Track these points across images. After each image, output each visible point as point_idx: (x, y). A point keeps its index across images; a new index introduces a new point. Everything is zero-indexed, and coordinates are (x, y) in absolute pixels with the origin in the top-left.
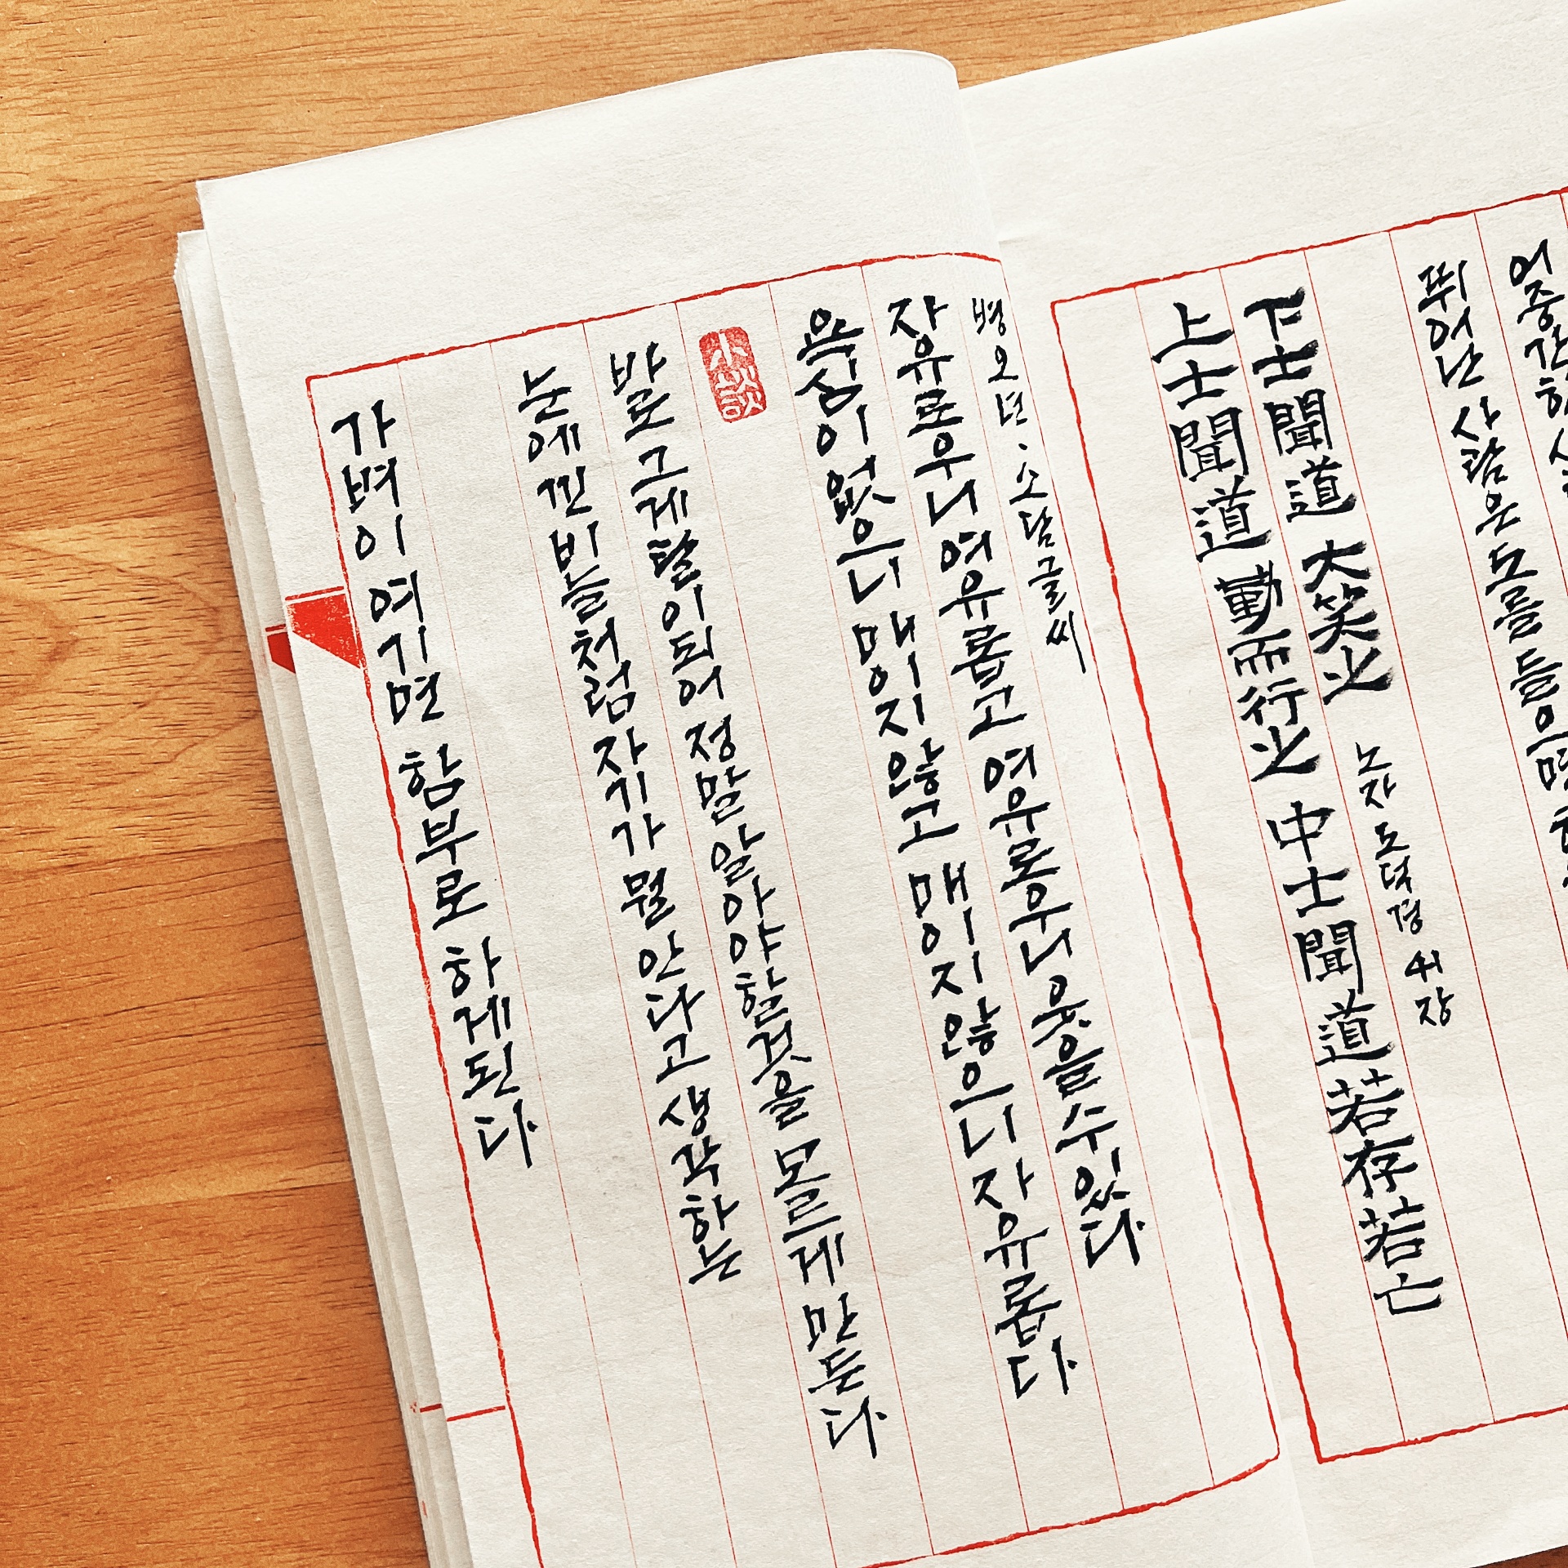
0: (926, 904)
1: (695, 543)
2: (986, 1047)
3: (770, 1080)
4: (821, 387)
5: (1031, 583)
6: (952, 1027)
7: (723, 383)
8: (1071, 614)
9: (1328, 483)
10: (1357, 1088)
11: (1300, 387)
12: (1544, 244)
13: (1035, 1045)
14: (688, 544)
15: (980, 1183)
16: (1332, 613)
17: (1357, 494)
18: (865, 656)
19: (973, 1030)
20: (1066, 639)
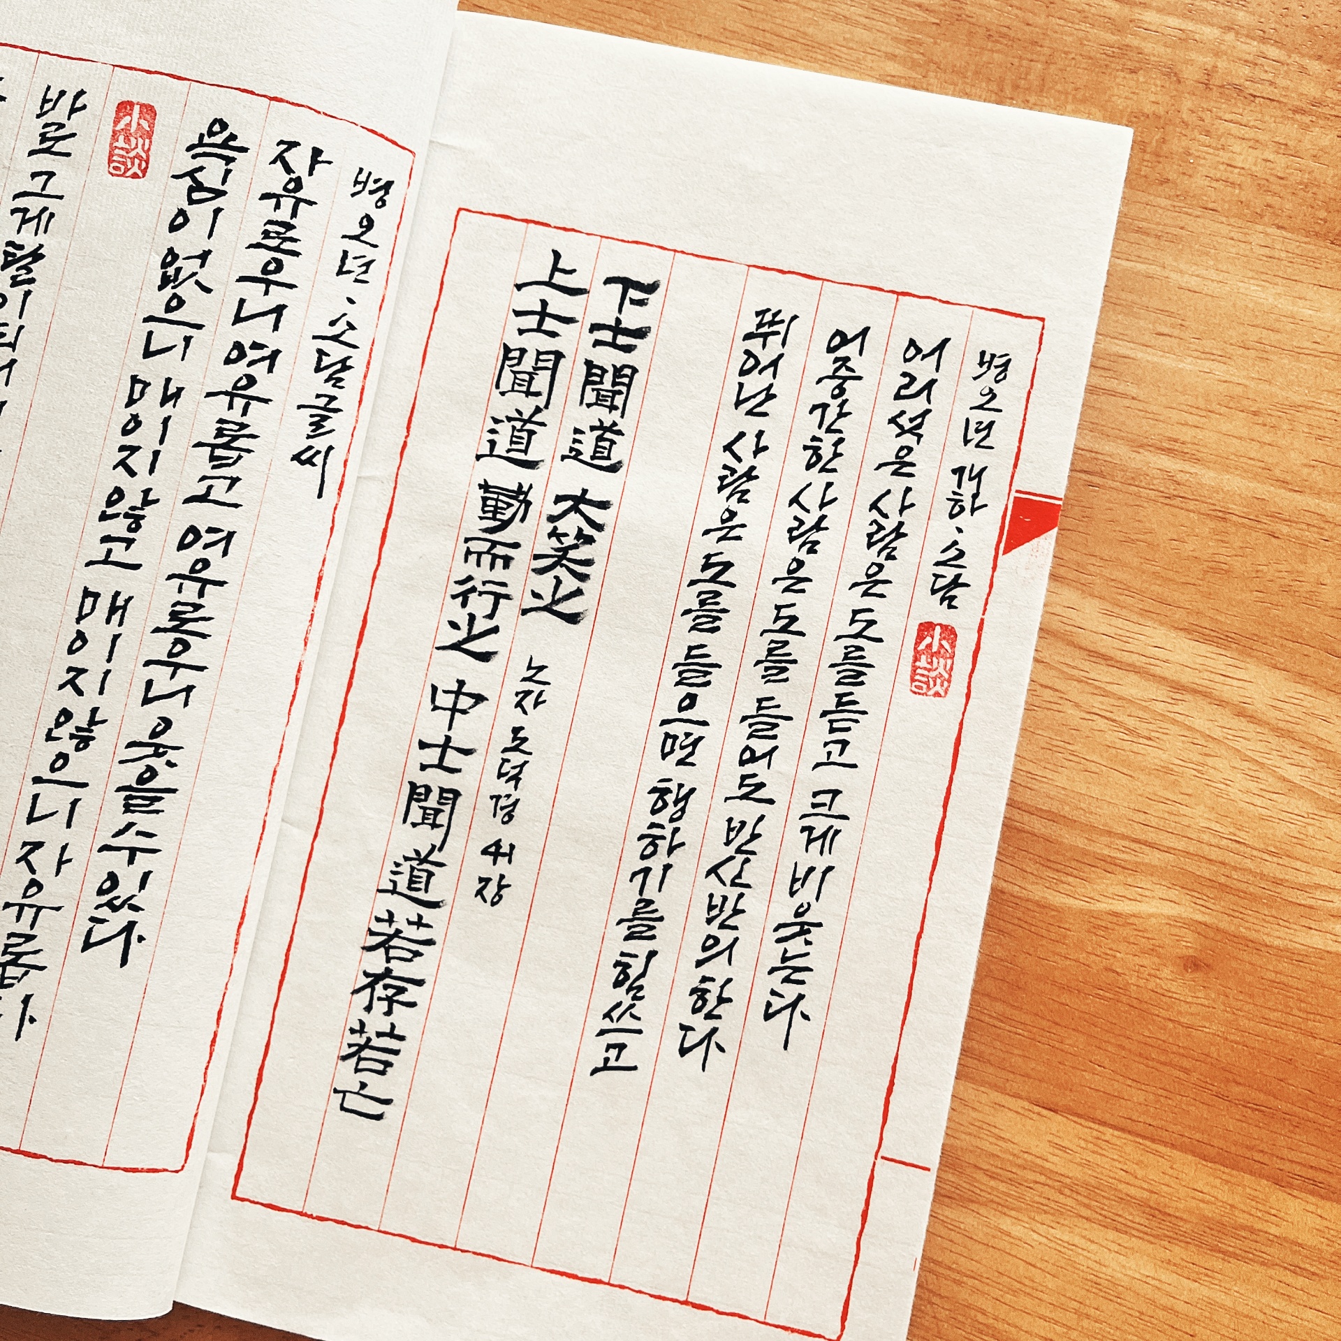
0: (87, 615)
1: (42, 256)
2: (81, 746)
4: (194, 179)
5: (301, 407)
6: (62, 719)
7: (121, 143)
8: (330, 448)
9: (607, 444)
10: (400, 923)
11: (621, 358)
12: (866, 330)
13: (121, 762)
14: (37, 256)
15: (28, 847)
16: (559, 546)
17: (626, 463)
18: (131, 402)
19: (78, 729)
20: (314, 465)
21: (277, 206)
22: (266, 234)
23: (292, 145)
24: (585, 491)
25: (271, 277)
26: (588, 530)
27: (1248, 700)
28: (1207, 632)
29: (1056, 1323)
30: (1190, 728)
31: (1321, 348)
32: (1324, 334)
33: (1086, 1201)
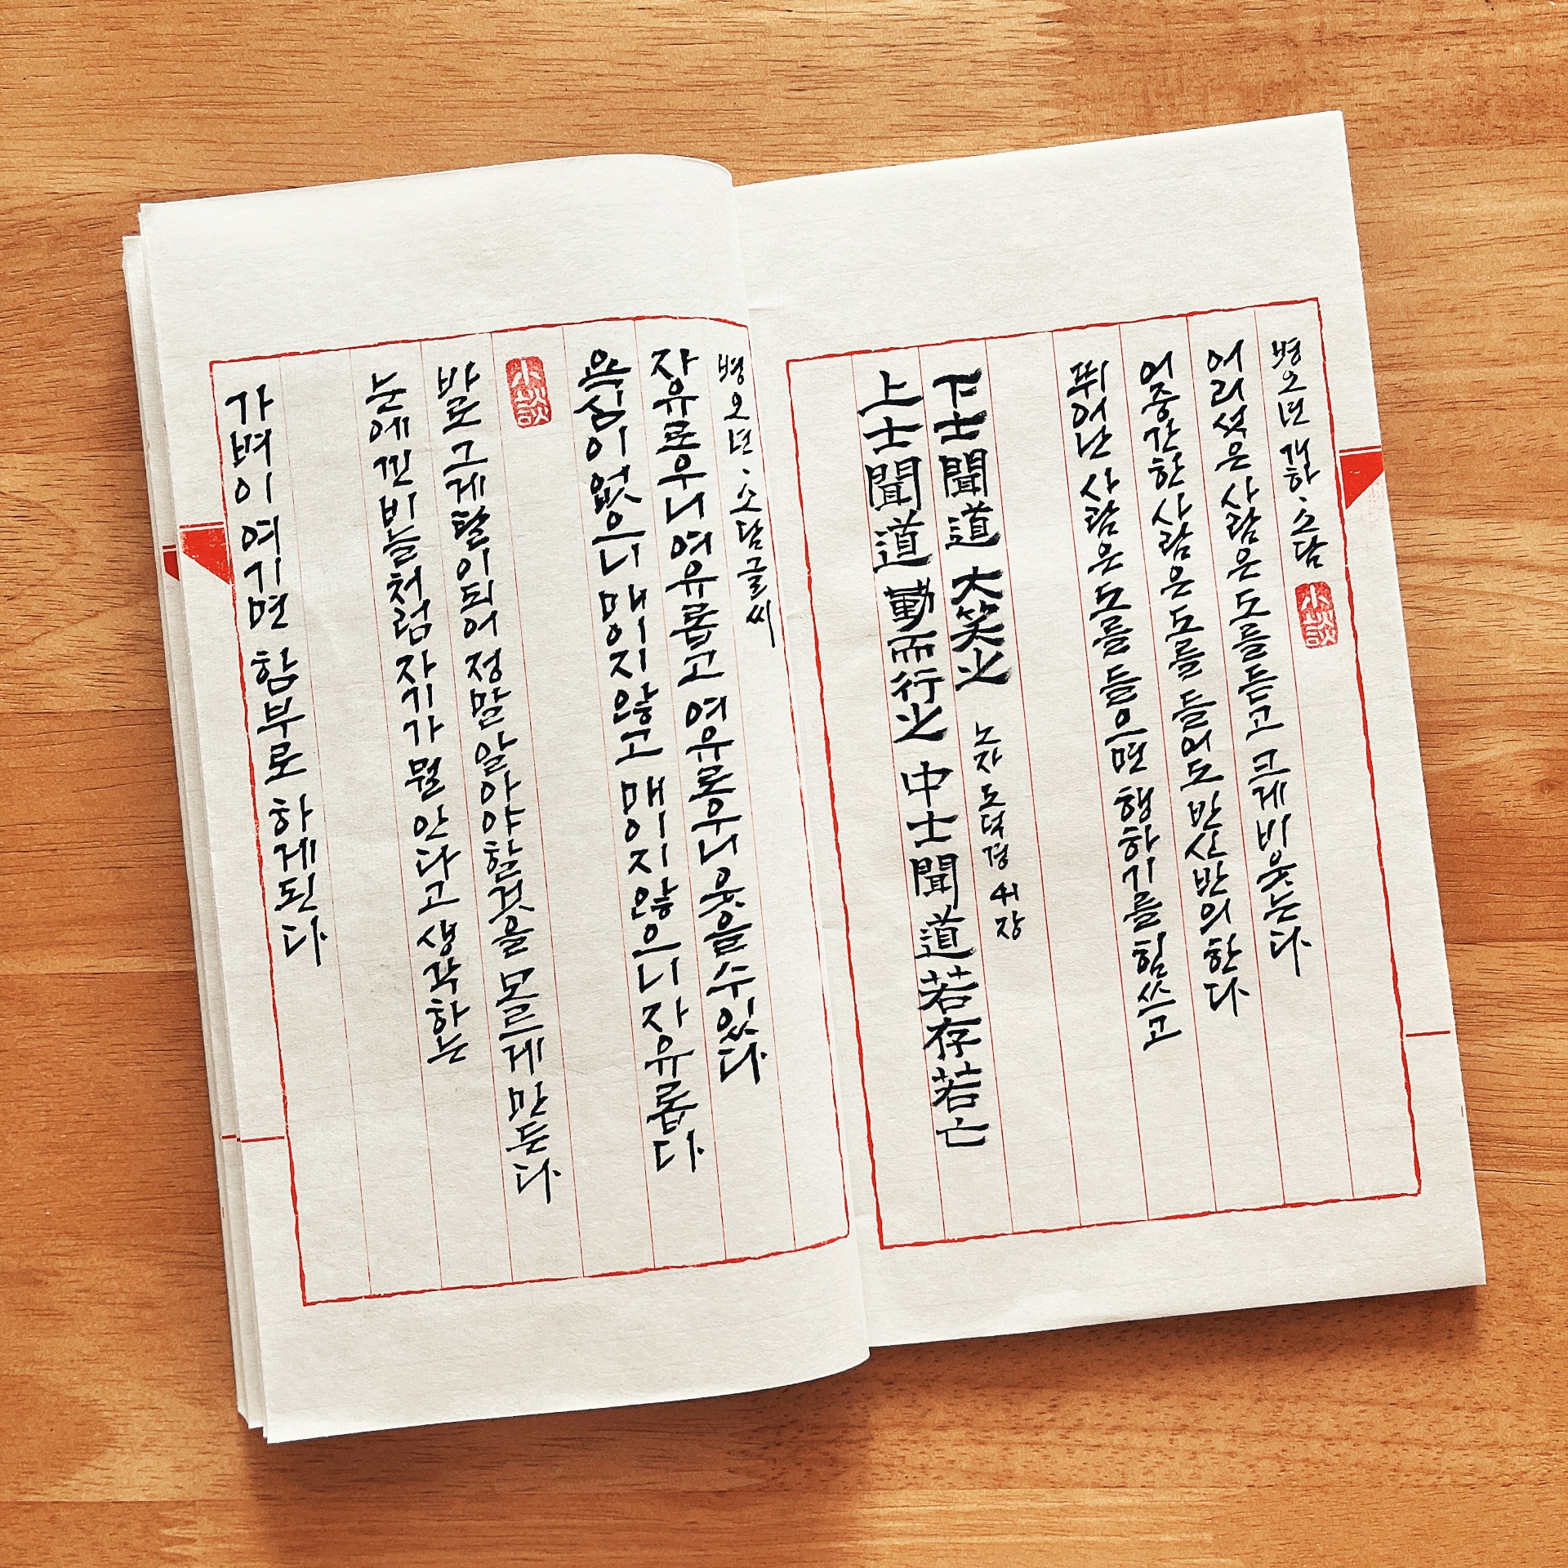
0: (632, 805)
1: (487, 516)
2: (664, 914)
3: (502, 922)
4: (594, 409)
5: (739, 575)
6: (640, 897)
7: (521, 398)
8: (769, 602)
9: (980, 523)
10: (943, 978)
11: (969, 446)
12: (1169, 354)
13: (700, 916)
14: (482, 517)
15: (648, 1012)
16: (969, 622)
17: (1002, 533)
18: (606, 615)
19: (656, 901)
20: (762, 620)
21: (670, 410)
22: (668, 437)
23: (664, 353)
24: (975, 569)
25: (684, 472)
26: (989, 601)
27: (1523, 553)
28: (1471, 508)
29: (1530, 1111)
30: (1482, 593)
31: (1488, 237)
32: (1487, 224)
33: (1524, 1006)
